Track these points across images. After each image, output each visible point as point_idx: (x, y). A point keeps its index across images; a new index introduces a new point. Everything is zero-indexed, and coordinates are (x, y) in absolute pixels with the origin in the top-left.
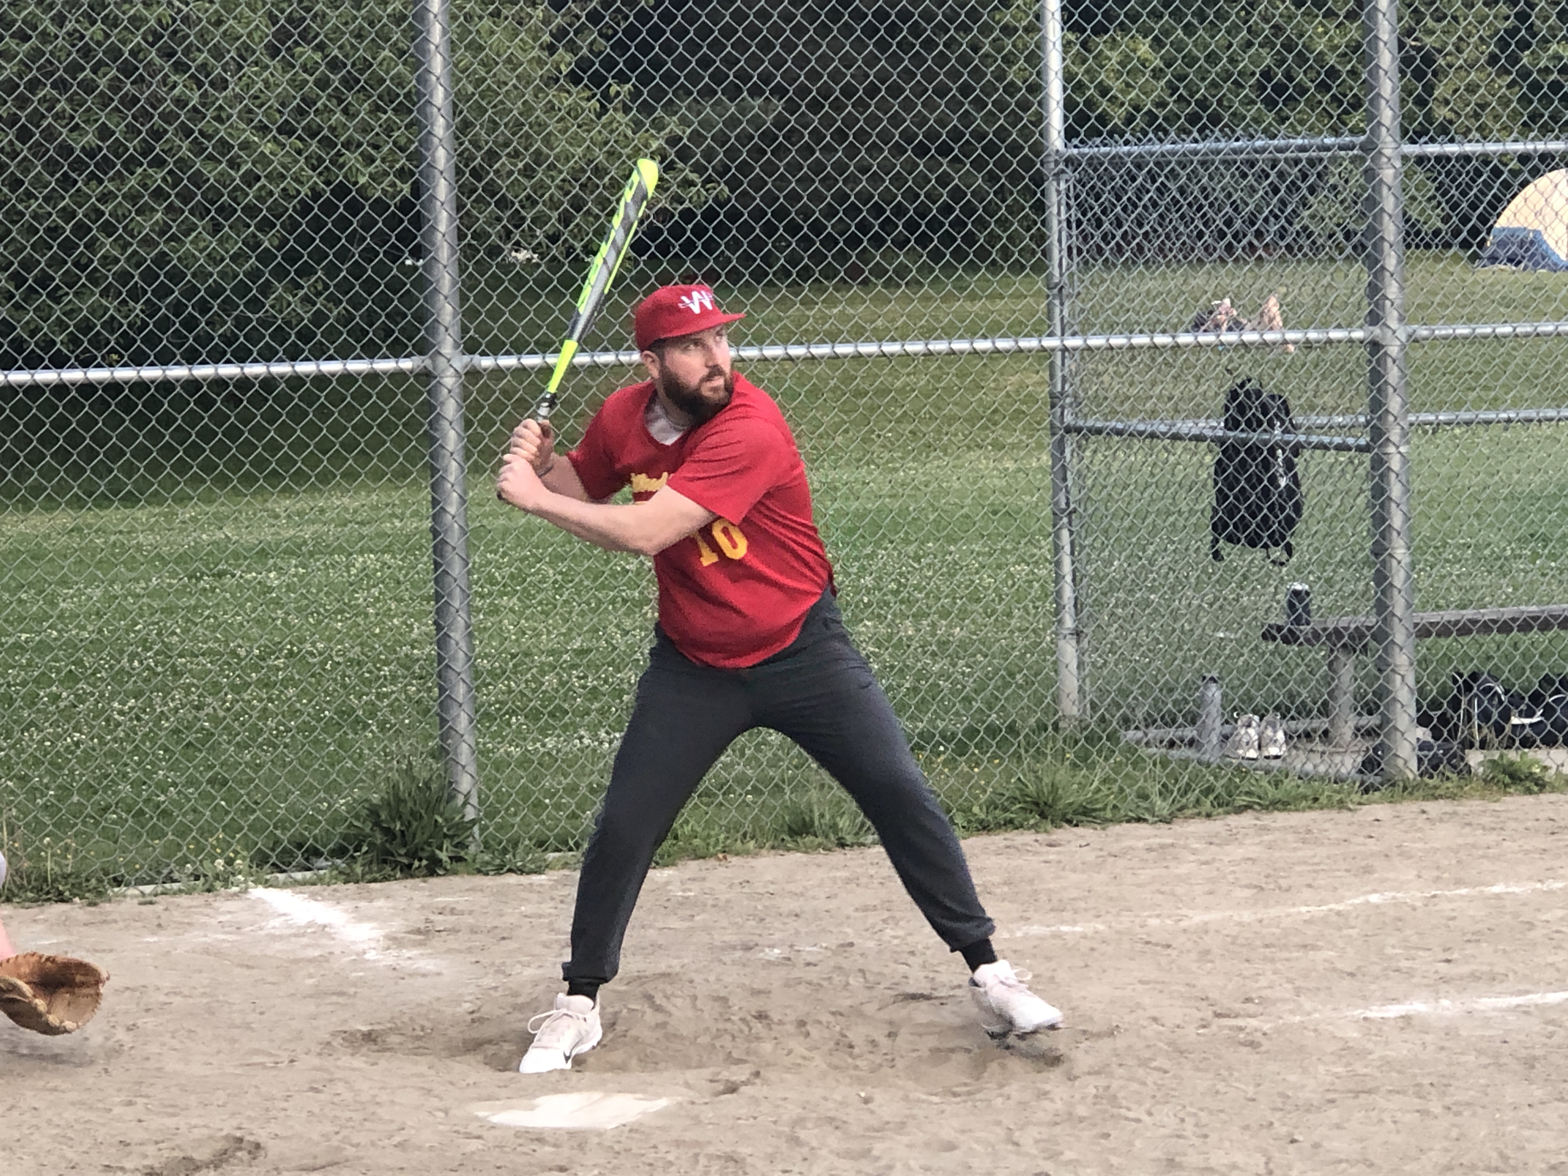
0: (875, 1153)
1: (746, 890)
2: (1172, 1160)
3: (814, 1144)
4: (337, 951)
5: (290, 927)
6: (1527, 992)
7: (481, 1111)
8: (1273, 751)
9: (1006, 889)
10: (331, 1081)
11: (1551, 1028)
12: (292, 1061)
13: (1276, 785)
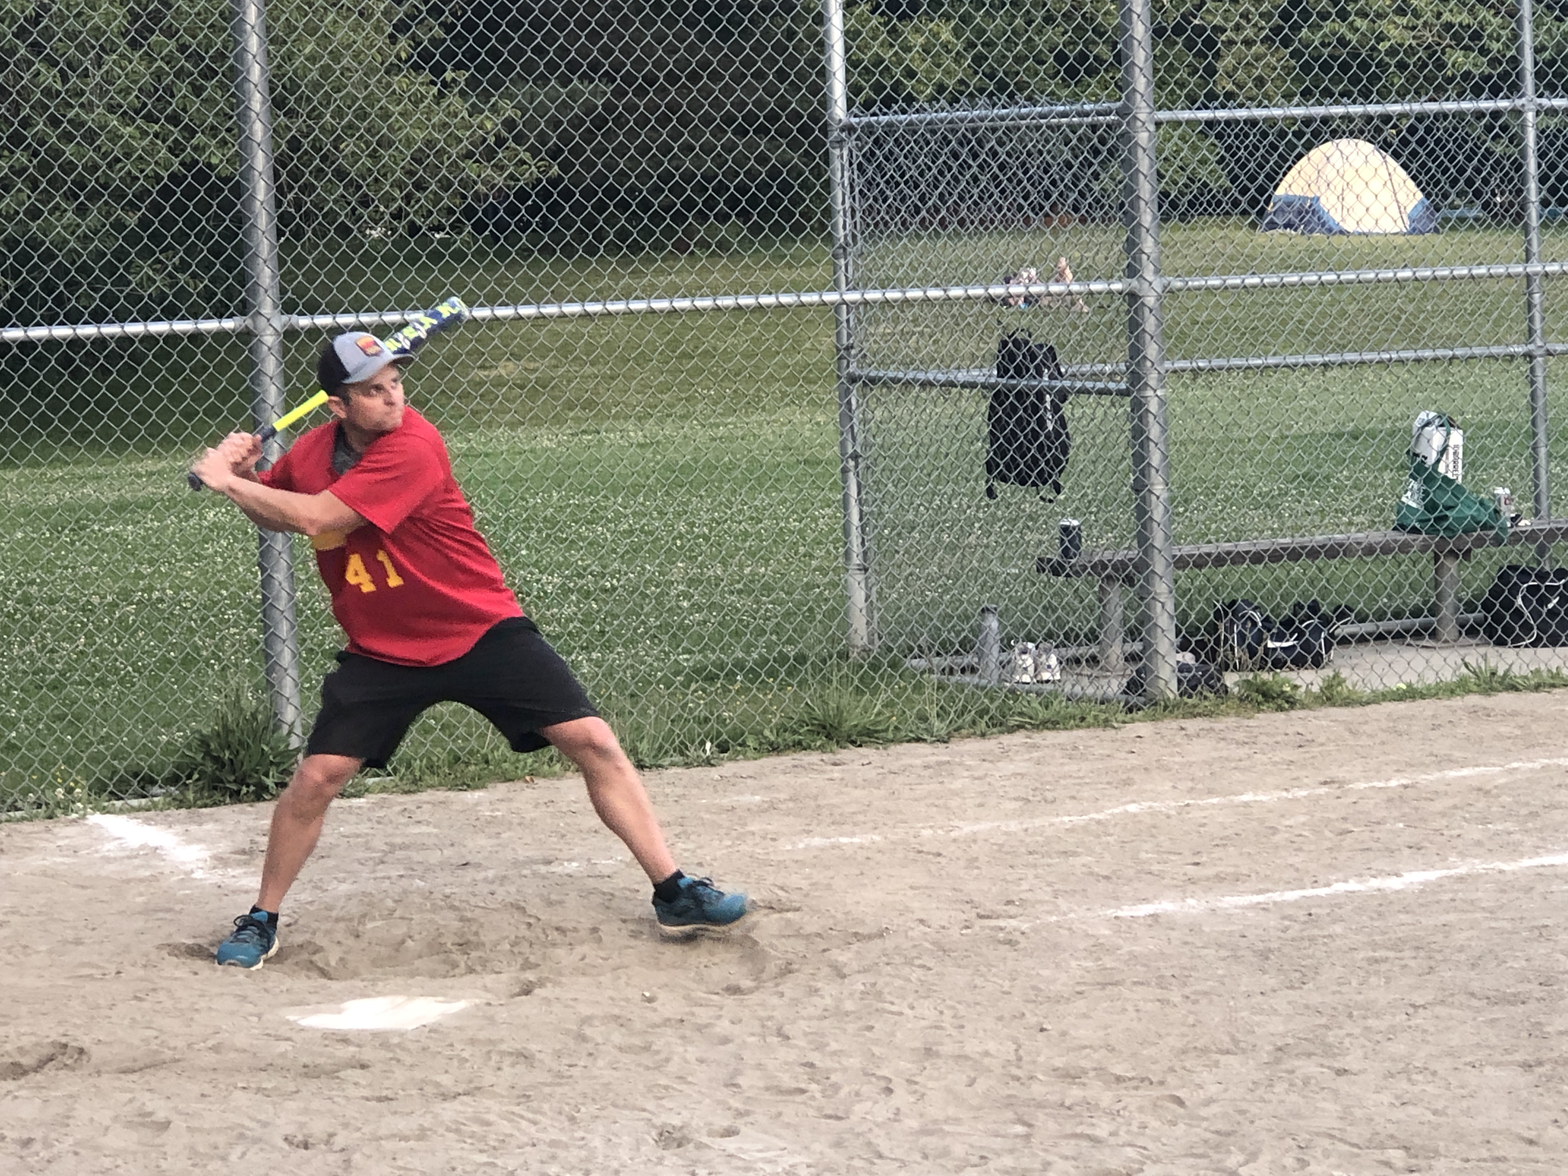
0: (654, 1047)
1: (551, 809)
2: (930, 1049)
3: (600, 1040)
4: (167, 871)
5: (124, 849)
6: (1268, 891)
7: (292, 1016)
8: (1046, 676)
9: (791, 805)
10: (154, 990)
11: (1287, 923)
12: (119, 973)
13: (1047, 708)
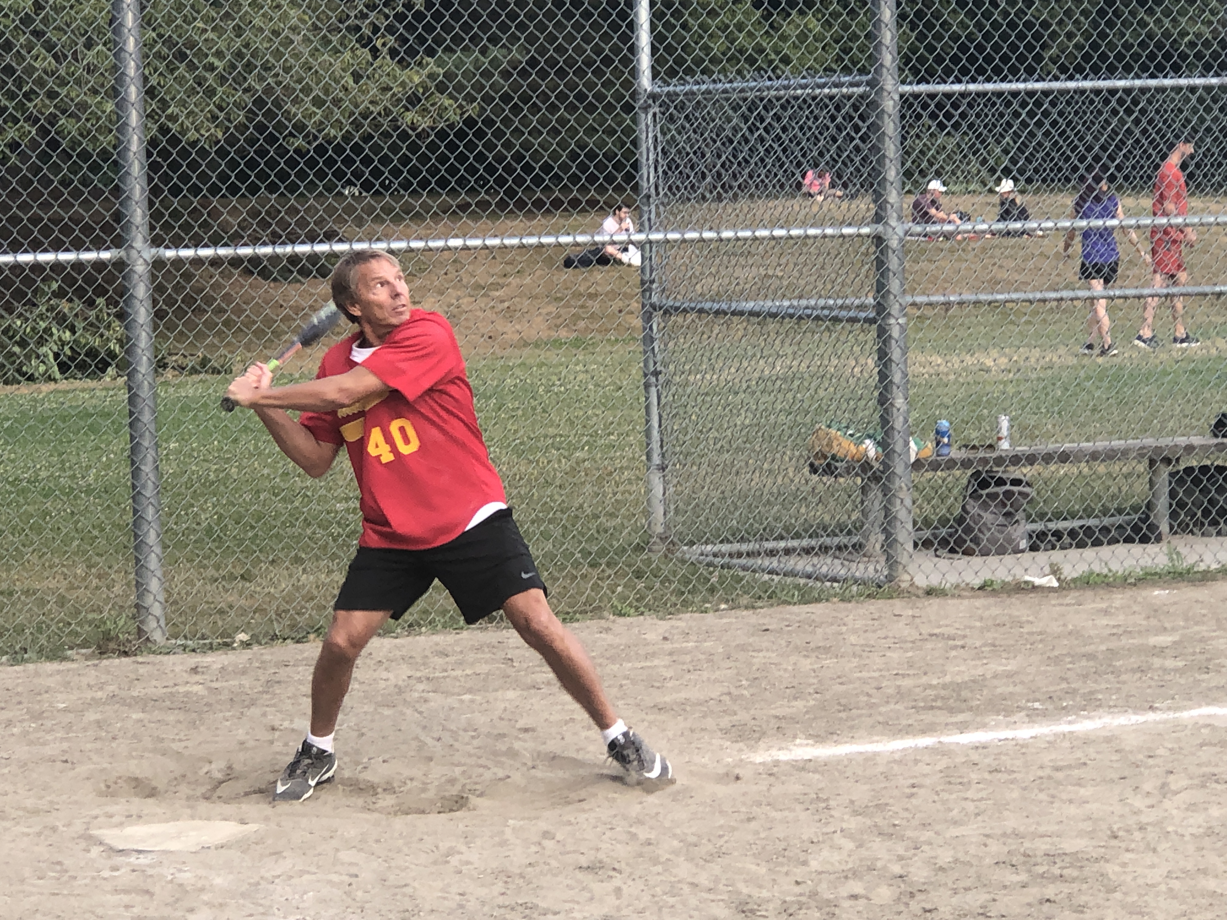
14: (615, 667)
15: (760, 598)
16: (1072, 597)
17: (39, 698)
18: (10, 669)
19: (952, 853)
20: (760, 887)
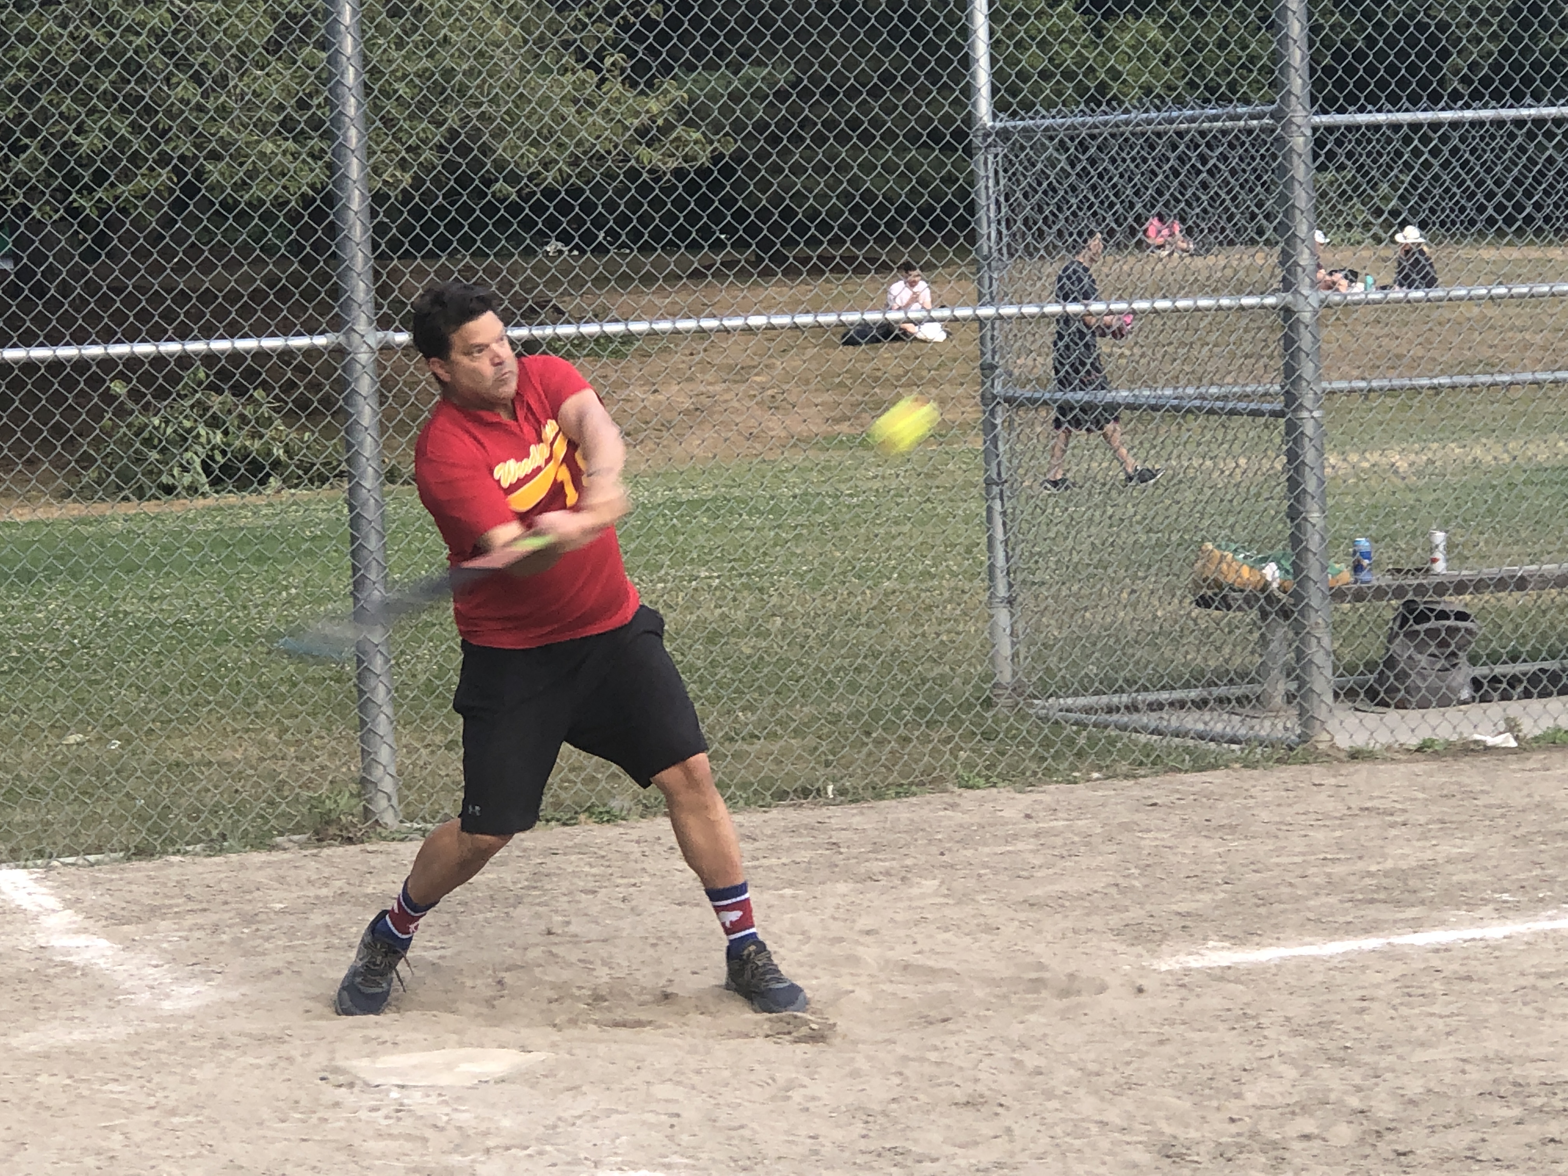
14: (969, 853)
15: (1141, 764)
16: (1536, 759)
17: (248, 897)
18: (207, 860)
19: (1421, 1082)
20: (1187, 1126)
